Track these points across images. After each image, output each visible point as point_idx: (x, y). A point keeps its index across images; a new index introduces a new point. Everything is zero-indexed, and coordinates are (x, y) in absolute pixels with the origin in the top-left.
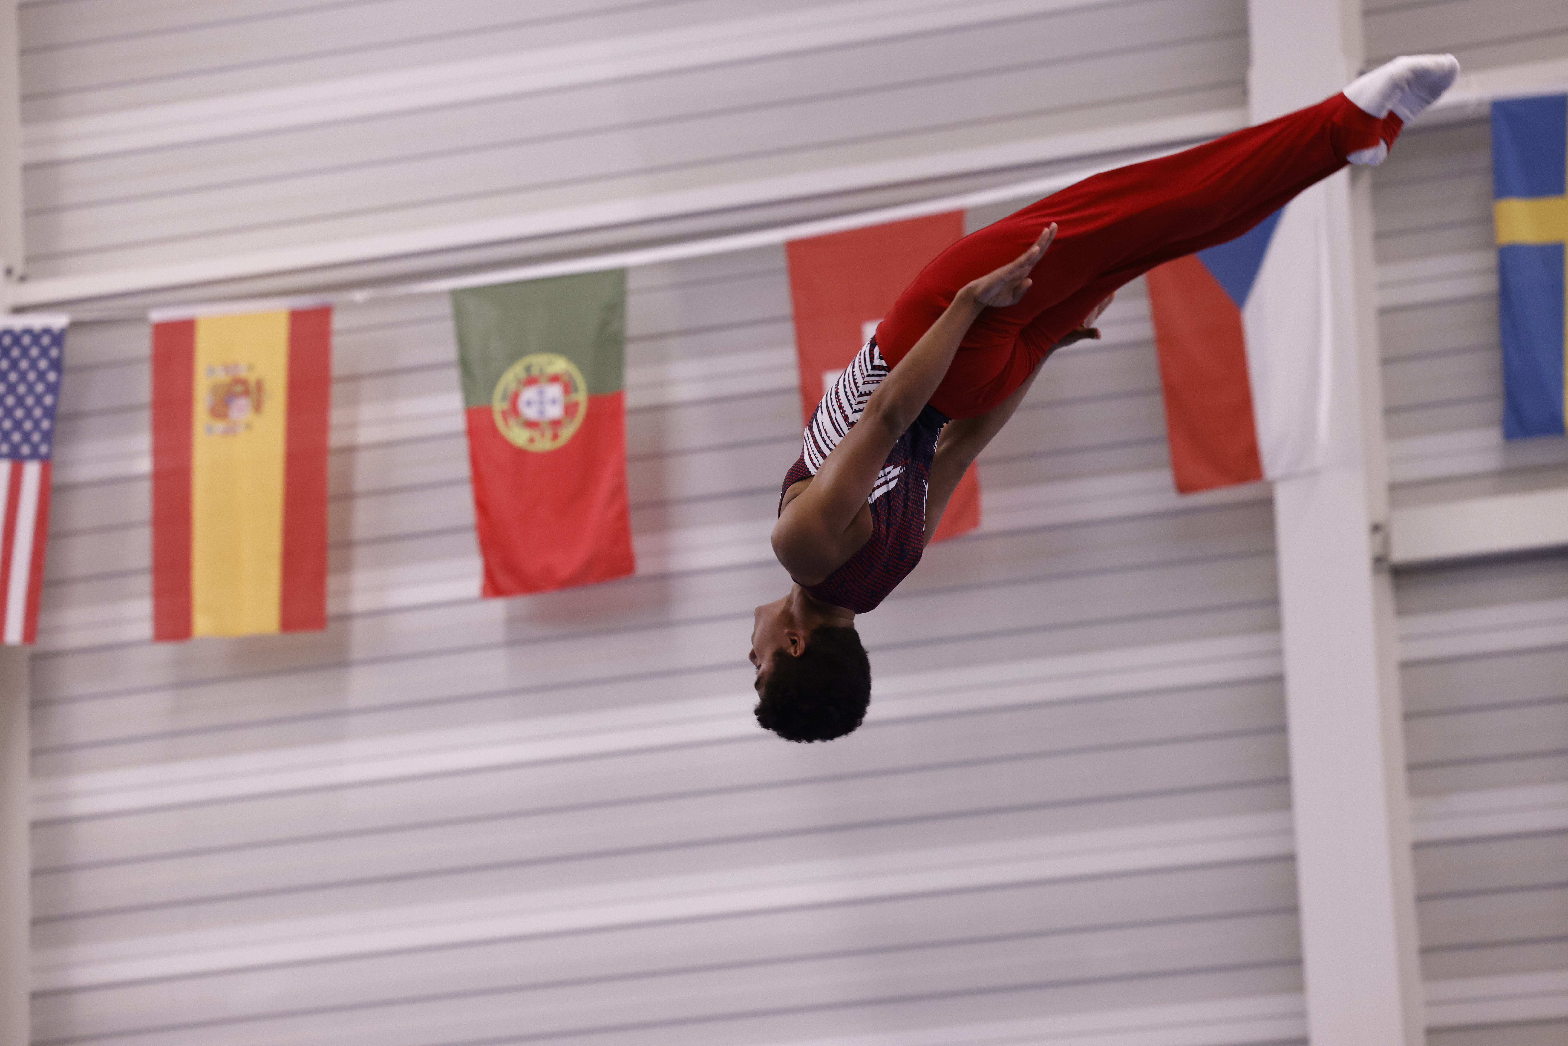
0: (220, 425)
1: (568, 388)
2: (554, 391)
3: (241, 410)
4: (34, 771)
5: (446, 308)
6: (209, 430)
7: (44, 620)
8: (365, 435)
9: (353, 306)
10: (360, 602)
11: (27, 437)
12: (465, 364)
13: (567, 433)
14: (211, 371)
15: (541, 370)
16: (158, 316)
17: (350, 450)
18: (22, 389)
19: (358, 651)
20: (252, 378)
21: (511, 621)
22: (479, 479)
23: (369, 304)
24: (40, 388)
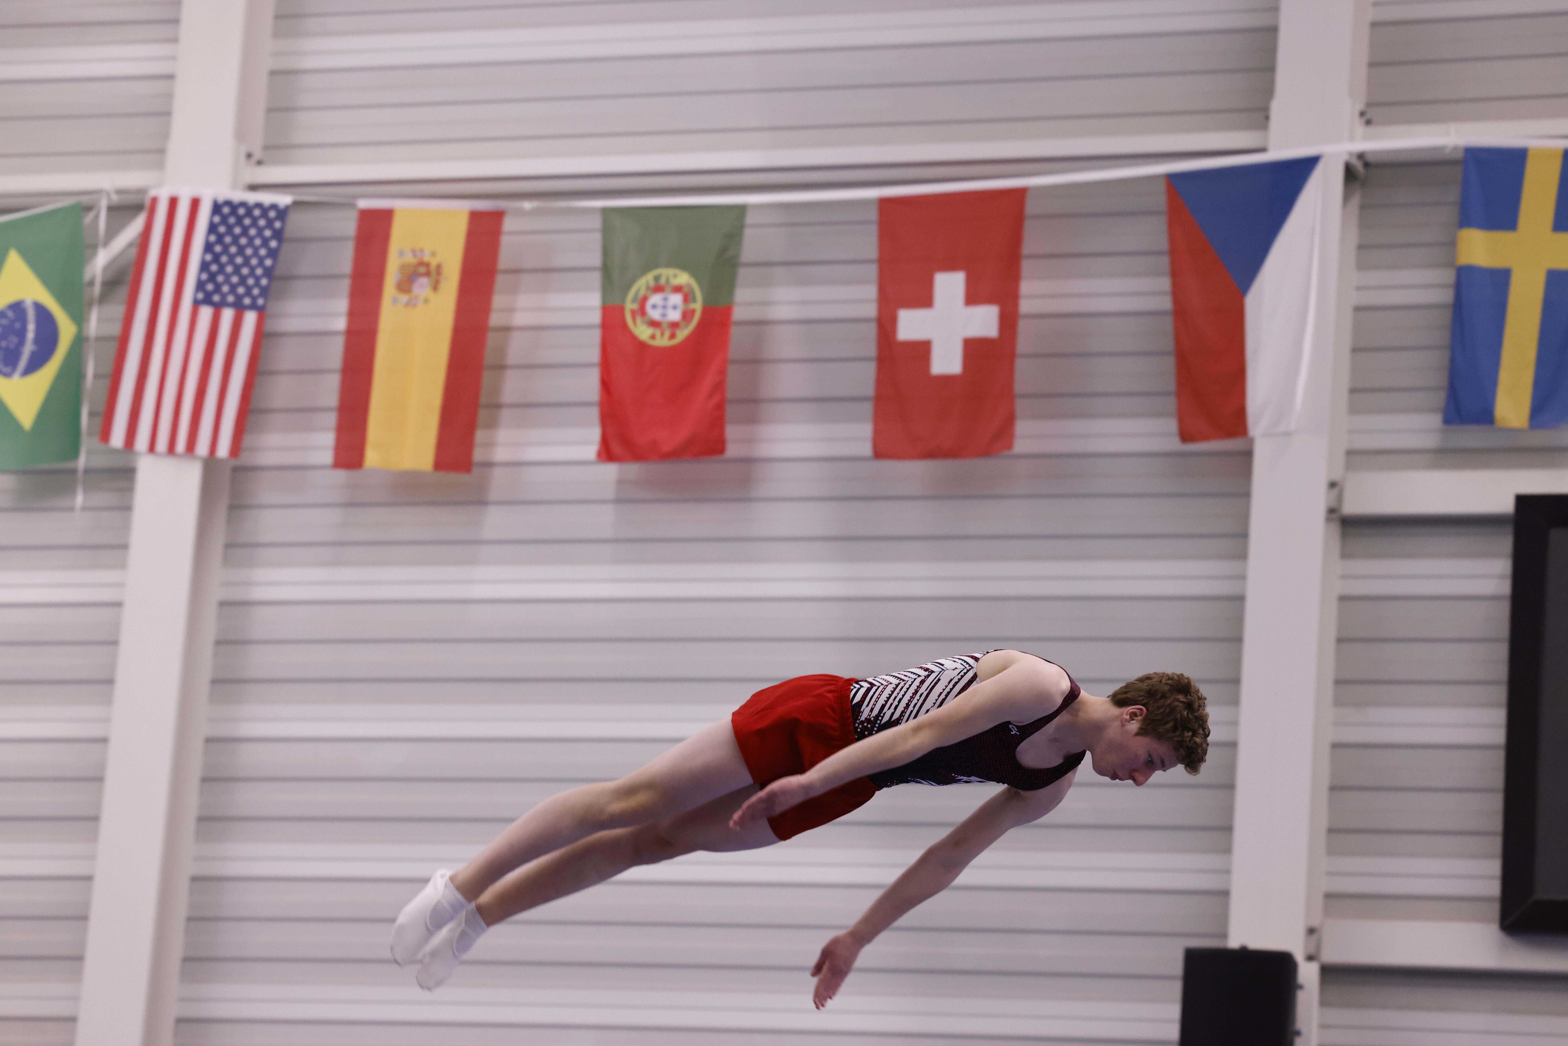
0: (404, 298)
1: (688, 298)
2: (676, 299)
3: (422, 288)
4: (227, 561)
5: (596, 222)
6: (395, 301)
7: (248, 440)
8: (519, 319)
9: (522, 213)
10: (500, 454)
11: (249, 290)
12: (606, 270)
13: (682, 334)
14: (401, 253)
15: (668, 280)
16: (363, 204)
17: (507, 329)
18: (249, 251)
19: (494, 494)
20: (434, 262)
21: (621, 482)
22: (606, 365)
23: (534, 212)
24: (263, 252)
